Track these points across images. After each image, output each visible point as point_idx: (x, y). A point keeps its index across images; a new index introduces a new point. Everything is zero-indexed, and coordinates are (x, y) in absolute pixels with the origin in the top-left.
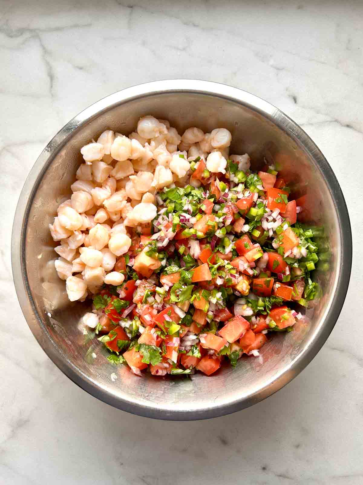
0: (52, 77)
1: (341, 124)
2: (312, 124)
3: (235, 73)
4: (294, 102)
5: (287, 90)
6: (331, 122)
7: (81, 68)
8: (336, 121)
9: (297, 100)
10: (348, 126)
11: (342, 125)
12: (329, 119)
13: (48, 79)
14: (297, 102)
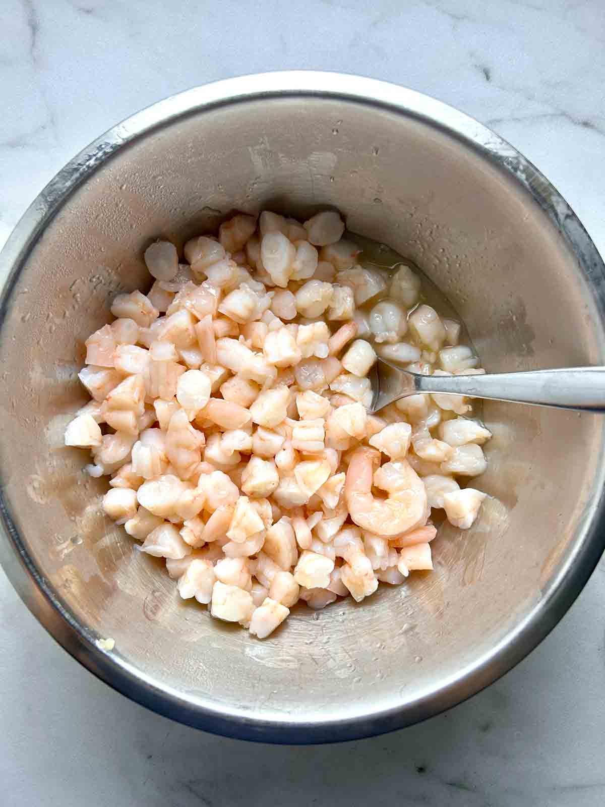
0: (34, 28)
1: (573, 121)
2: (518, 120)
3: (375, 24)
4: (485, 78)
5: (471, 56)
6: (553, 115)
7: (88, 12)
8: (563, 114)
9: (490, 75)
10: (586, 124)
11: (575, 122)
12: (550, 111)
13: (28, 30)
14: (491, 78)
